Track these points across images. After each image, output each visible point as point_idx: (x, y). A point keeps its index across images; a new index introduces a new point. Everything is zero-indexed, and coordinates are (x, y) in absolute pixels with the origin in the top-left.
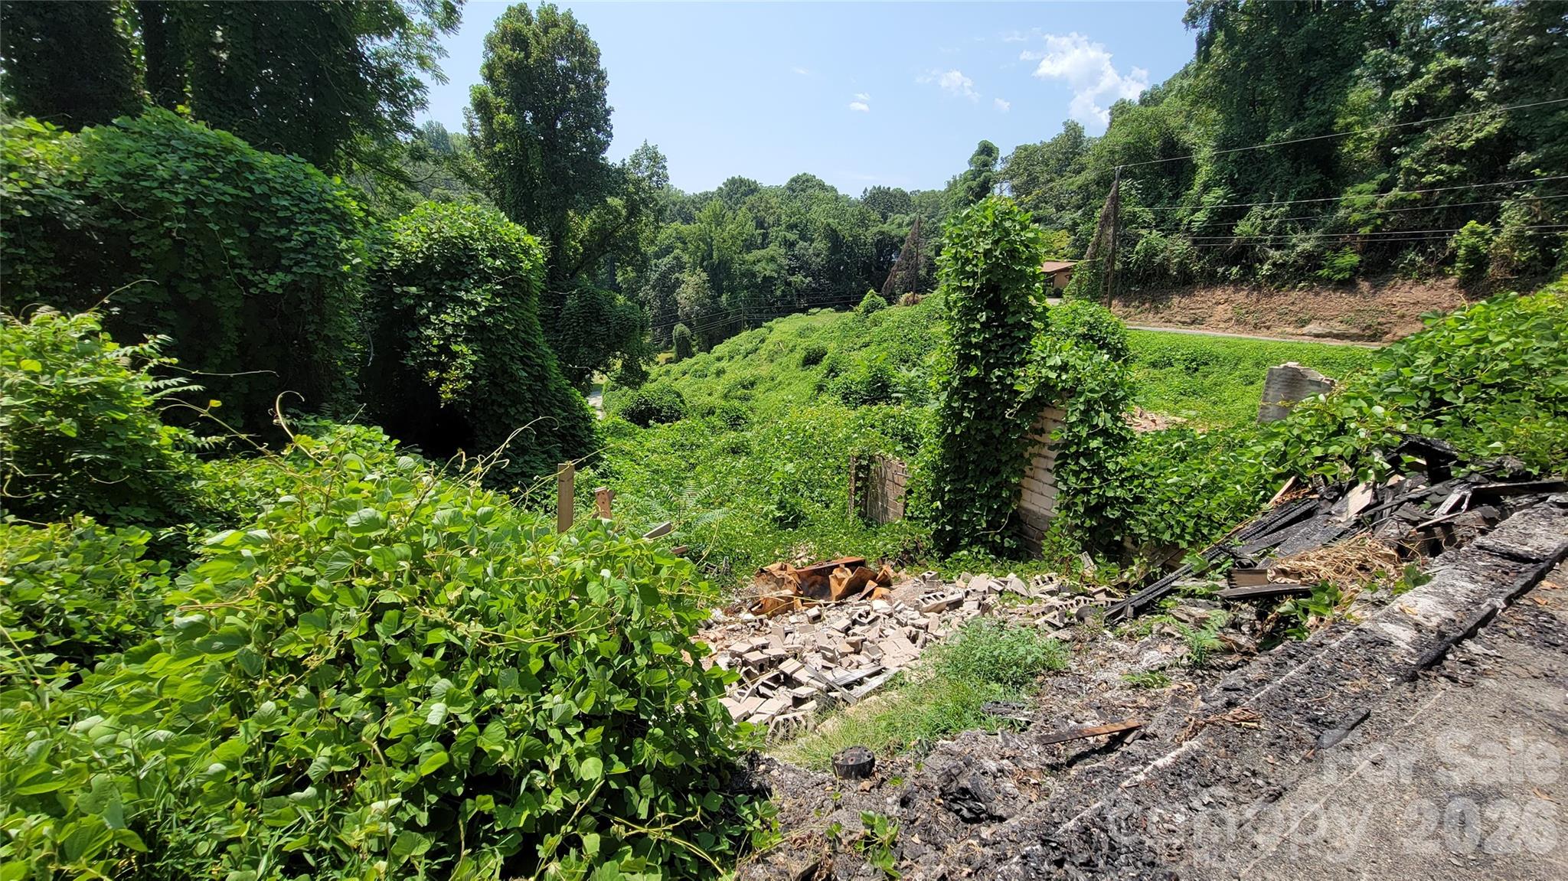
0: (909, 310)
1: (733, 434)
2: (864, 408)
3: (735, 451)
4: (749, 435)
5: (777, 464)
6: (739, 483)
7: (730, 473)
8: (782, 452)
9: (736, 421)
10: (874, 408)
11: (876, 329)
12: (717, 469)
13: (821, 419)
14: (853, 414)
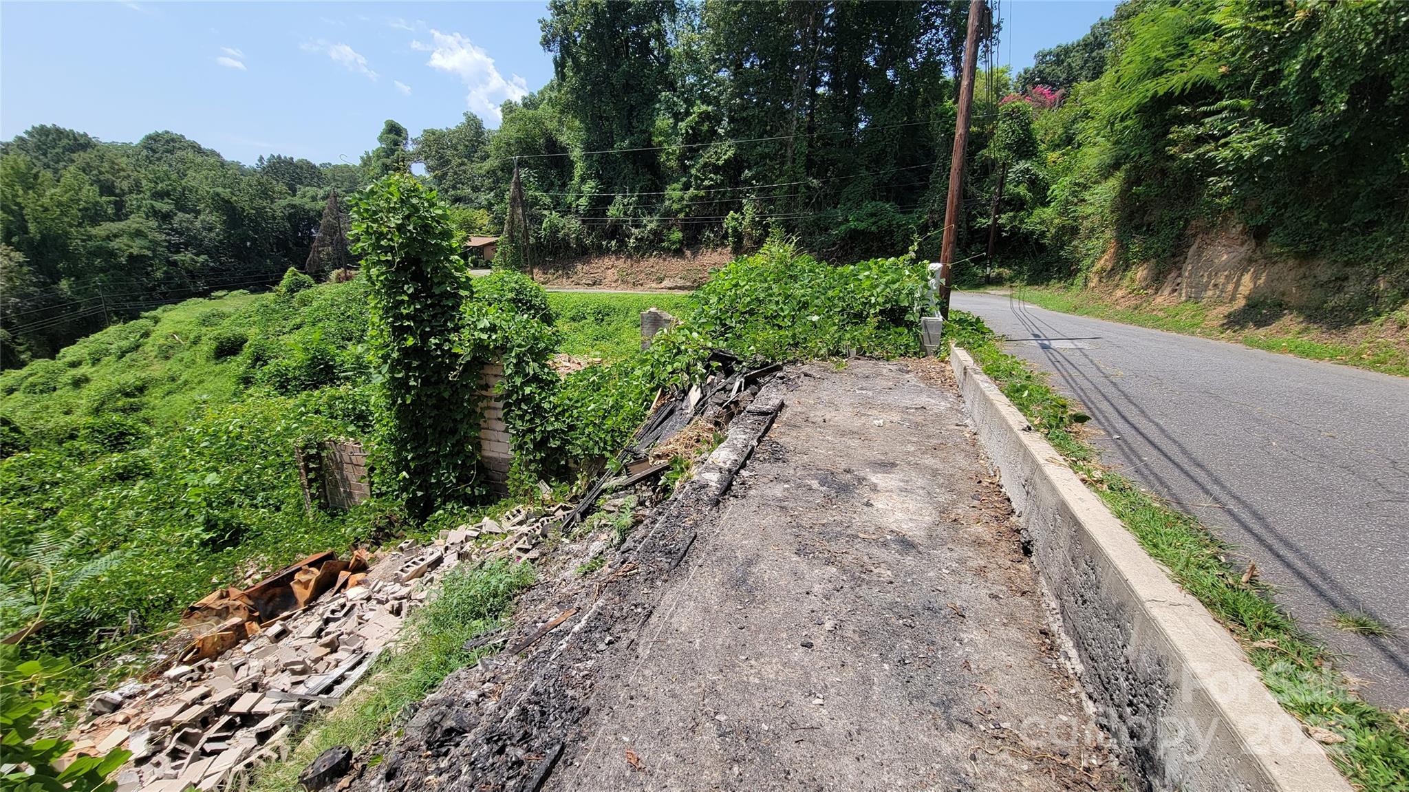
0: (342, 287)
1: (116, 456)
3: (125, 476)
4: (144, 453)
8: (200, 463)
9: (118, 440)
10: (316, 393)
11: (306, 309)
12: (97, 505)
13: (249, 415)
14: (291, 403)
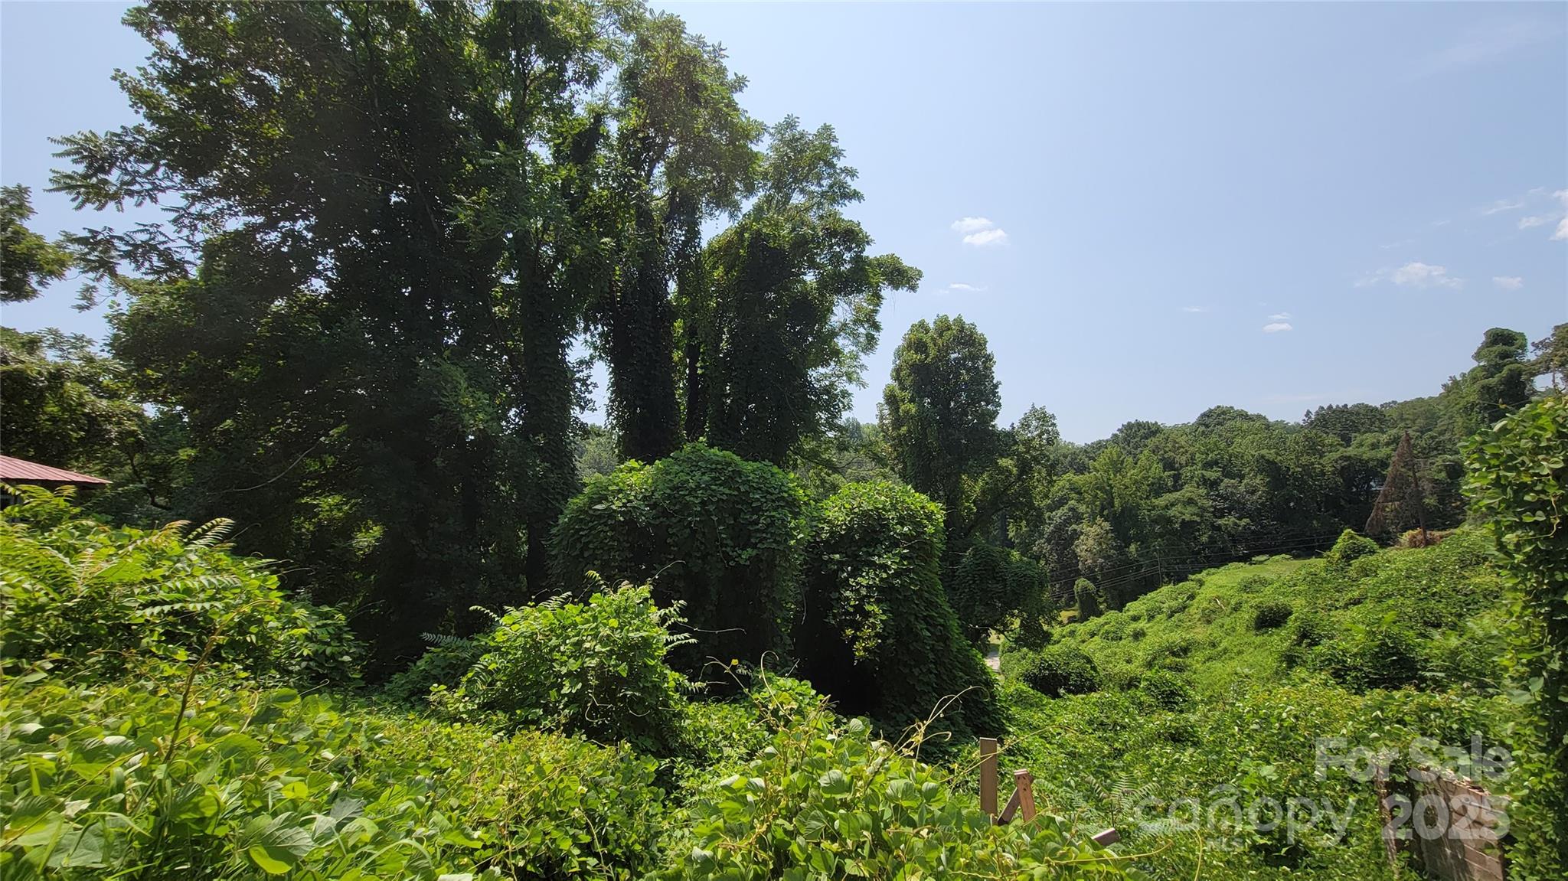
0: (1422, 553)
1: (1170, 716)
2: (1377, 694)
3: (1178, 737)
4: (1192, 718)
5: (1246, 764)
6: (1189, 784)
7: (1173, 768)
9: (1170, 698)
10: (1397, 694)
11: (1370, 581)
12: (1154, 760)
14: (1359, 702)
